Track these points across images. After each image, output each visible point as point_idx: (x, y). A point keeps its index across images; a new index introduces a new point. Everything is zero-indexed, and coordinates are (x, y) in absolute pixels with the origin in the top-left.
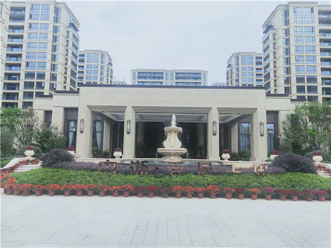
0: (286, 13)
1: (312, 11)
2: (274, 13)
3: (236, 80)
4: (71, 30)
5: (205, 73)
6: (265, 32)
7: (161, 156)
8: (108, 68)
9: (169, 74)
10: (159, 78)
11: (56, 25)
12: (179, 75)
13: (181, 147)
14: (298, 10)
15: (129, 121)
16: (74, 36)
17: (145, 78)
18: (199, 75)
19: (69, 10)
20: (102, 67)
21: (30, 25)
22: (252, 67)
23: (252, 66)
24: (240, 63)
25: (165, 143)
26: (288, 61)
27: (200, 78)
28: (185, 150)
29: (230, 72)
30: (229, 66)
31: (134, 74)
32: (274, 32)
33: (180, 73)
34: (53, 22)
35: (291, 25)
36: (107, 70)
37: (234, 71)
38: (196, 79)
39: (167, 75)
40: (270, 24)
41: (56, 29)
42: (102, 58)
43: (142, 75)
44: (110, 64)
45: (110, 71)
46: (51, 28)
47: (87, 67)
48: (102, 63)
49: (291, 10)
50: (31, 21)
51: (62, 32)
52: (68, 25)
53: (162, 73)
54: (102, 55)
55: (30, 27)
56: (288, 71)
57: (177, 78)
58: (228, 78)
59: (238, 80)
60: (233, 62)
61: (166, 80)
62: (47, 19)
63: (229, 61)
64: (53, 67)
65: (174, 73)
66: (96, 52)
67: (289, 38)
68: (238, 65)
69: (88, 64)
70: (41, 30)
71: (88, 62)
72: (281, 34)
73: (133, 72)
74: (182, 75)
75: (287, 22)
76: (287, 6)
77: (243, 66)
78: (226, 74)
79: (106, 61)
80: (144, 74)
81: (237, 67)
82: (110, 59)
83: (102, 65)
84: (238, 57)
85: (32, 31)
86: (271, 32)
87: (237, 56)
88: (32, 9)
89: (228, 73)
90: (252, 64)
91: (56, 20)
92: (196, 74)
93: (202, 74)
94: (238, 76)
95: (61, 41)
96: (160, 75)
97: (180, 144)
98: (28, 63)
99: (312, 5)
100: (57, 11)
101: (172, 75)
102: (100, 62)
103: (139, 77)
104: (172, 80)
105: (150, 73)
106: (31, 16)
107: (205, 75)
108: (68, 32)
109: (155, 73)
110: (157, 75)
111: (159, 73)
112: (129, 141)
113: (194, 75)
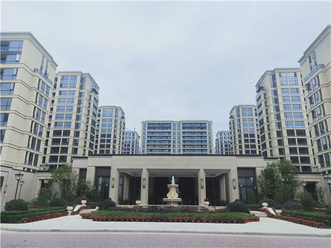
0: (274, 78)
1: (295, 75)
2: (263, 77)
3: (238, 130)
4: (93, 94)
5: (210, 123)
6: (258, 91)
7: (165, 203)
8: (121, 121)
9: (177, 125)
10: (167, 129)
11: (82, 91)
12: (186, 125)
13: (178, 197)
14: (282, 75)
15: (144, 179)
16: (95, 99)
17: (154, 128)
18: (204, 125)
19: (92, 78)
20: (115, 120)
21: (60, 92)
22: (252, 119)
23: (252, 117)
24: (241, 115)
25: (168, 195)
26: (278, 117)
27: (205, 128)
28: (180, 199)
29: (232, 123)
30: (231, 117)
31: (144, 125)
32: (264, 92)
33: (187, 124)
34: (78, 89)
35: (278, 87)
36: (120, 123)
37: (236, 121)
38: (202, 128)
39: (174, 125)
40: (261, 85)
41: (80, 95)
42: (116, 112)
43: (151, 125)
44: (123, 117)
45: (122, 124)
46: (77, 94)
47: (103, 121)
48: (116, 117)
49: (277, 75)
50: (61, 89)
51: (86, 96)
52: (91, 90)
53: (170, 124)
54: (116, 110)
55: (60, 94)
56: (279, 125)
57: (184, 128)
58: (230, 128)
59: (240, 130)
60: (235, 114)
61: (174, 130)
62: (74, 87)
63: (231, 112)
64: (77, 126)
65: (181, 124)
66: (111, 108)
67: (277, 98)
68: (239, 116)
69: (103, 118)
70: (69, 95)
71: (103, 116)
72: (270, 94)
73: (144, 123)
74: (188, 125)
75: (275, 85)
76: (274, 71)
77: (243, 117)
78: (229, 125)
79: (120, 115)
80: (154, 125)
81: (238, 118)
82: (123, 113)
83: (116, 119)
84: (239, 110)
85: (62, 96)
86: (262, 93)
87: (237, 109)
88: (63, 79)
89: (230, 123)
90: (252, 115)
91: (81, 87)
92: (201, 124)
93: (207, 124)
94: (240, 127)
95: (85, 103)
96: (168, 125)
97: (177, 195)
98: (56, 123)
99: (295, 71)
100: (82, 80)
101: (179, 125)
102: (114, 116)
103: (148, 128)
104: (180, 130)
105: (159, 124)
106: (61, 85)
107: (209, 125)
108: (90, 96)
109: (163, 124)
110: (165, 125)
111: (167, 124)
112: (144, 193)
113: (199, 125)
